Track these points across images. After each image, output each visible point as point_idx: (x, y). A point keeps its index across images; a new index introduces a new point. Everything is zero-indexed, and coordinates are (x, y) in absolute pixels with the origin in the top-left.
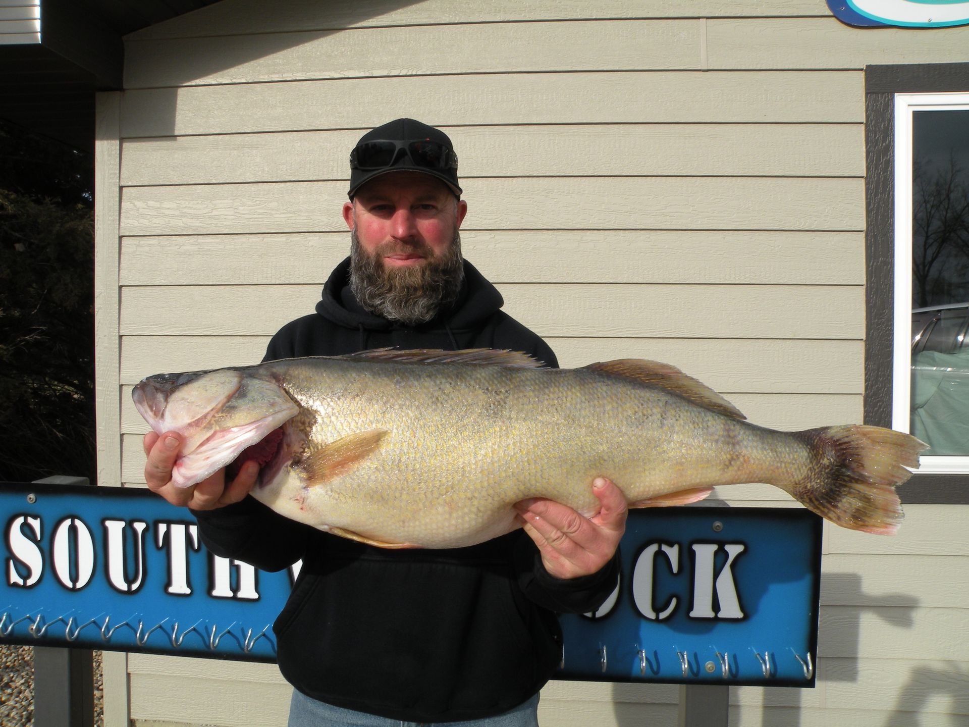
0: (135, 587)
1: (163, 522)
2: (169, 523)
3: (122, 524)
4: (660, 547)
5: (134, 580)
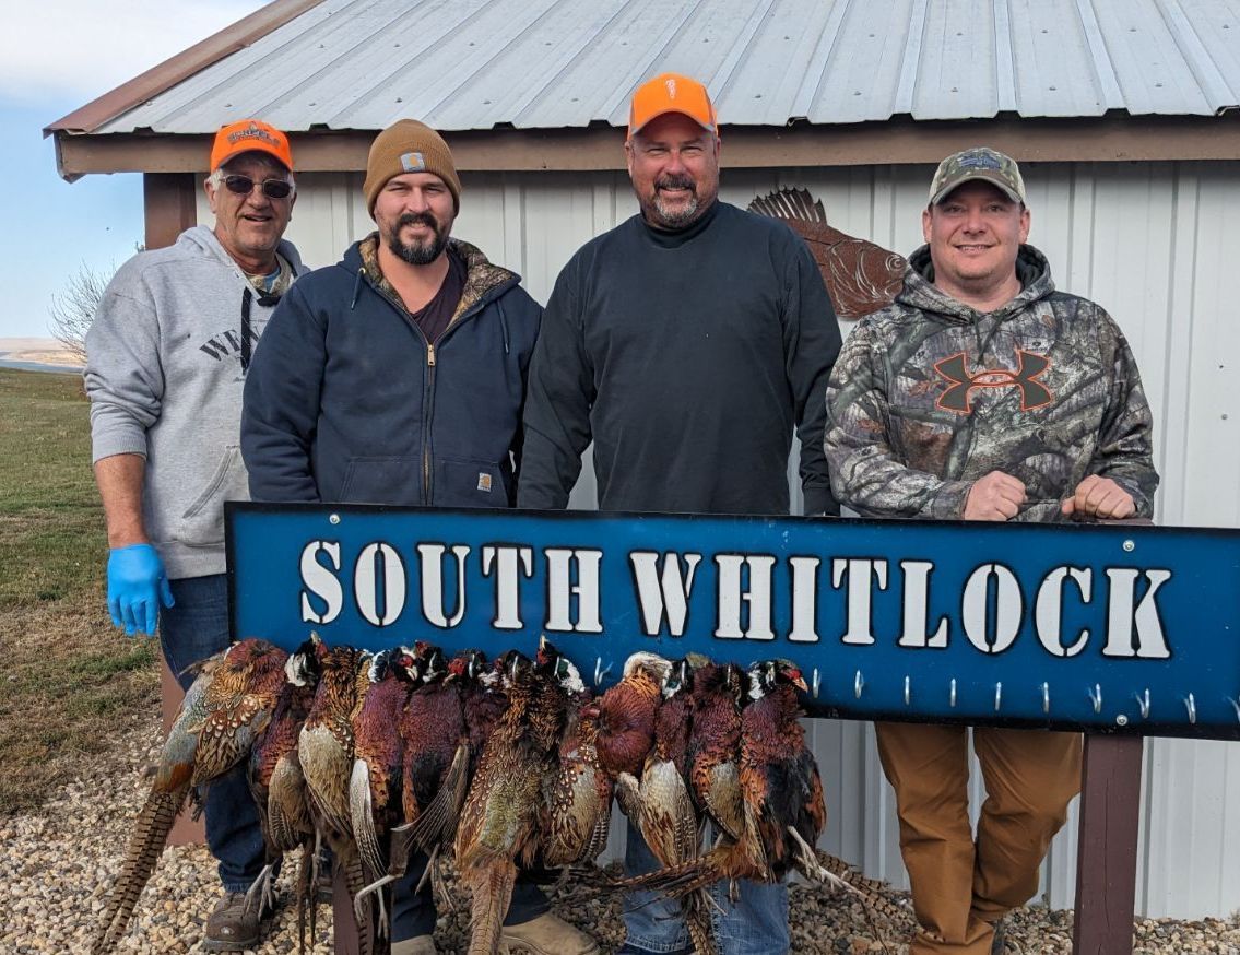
0: (454, 622)
1: (489, 545)
2: (497, 545)
3: (441, 549)
4: (1068, 571)
5: (455, 613)
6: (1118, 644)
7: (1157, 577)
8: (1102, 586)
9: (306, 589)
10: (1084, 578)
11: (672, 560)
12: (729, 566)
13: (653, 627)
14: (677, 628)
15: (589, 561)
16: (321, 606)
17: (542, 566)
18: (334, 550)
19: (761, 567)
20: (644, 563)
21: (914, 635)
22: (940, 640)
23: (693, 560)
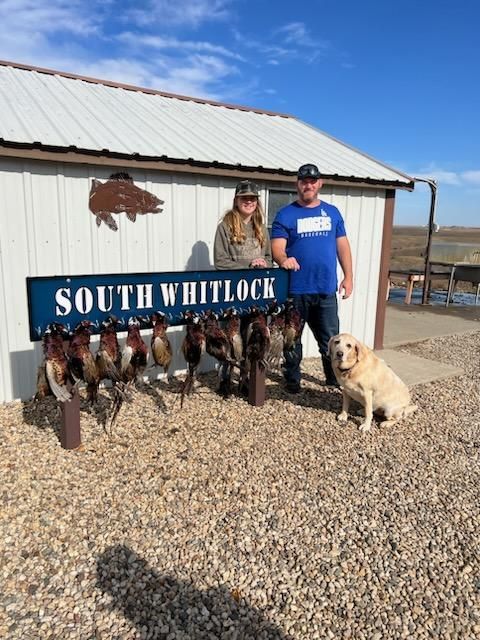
6: (266, 296)
7: (273, 279)
8: (263, 282)
9: (58, 305)
10: (259, 281)
11: (171, 285)
12: (186, 285)
13: (166, 304)
14: (173, 304)
15: (149, 287)
16: (63, 309)
17: (135, 290)
18: (68, 291)
19: (193, 284)
20: (164, 286)
21: (227, 299)
22: (232, 299)
23: (177, 284)
